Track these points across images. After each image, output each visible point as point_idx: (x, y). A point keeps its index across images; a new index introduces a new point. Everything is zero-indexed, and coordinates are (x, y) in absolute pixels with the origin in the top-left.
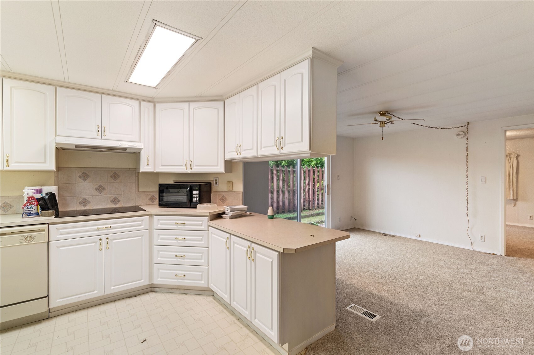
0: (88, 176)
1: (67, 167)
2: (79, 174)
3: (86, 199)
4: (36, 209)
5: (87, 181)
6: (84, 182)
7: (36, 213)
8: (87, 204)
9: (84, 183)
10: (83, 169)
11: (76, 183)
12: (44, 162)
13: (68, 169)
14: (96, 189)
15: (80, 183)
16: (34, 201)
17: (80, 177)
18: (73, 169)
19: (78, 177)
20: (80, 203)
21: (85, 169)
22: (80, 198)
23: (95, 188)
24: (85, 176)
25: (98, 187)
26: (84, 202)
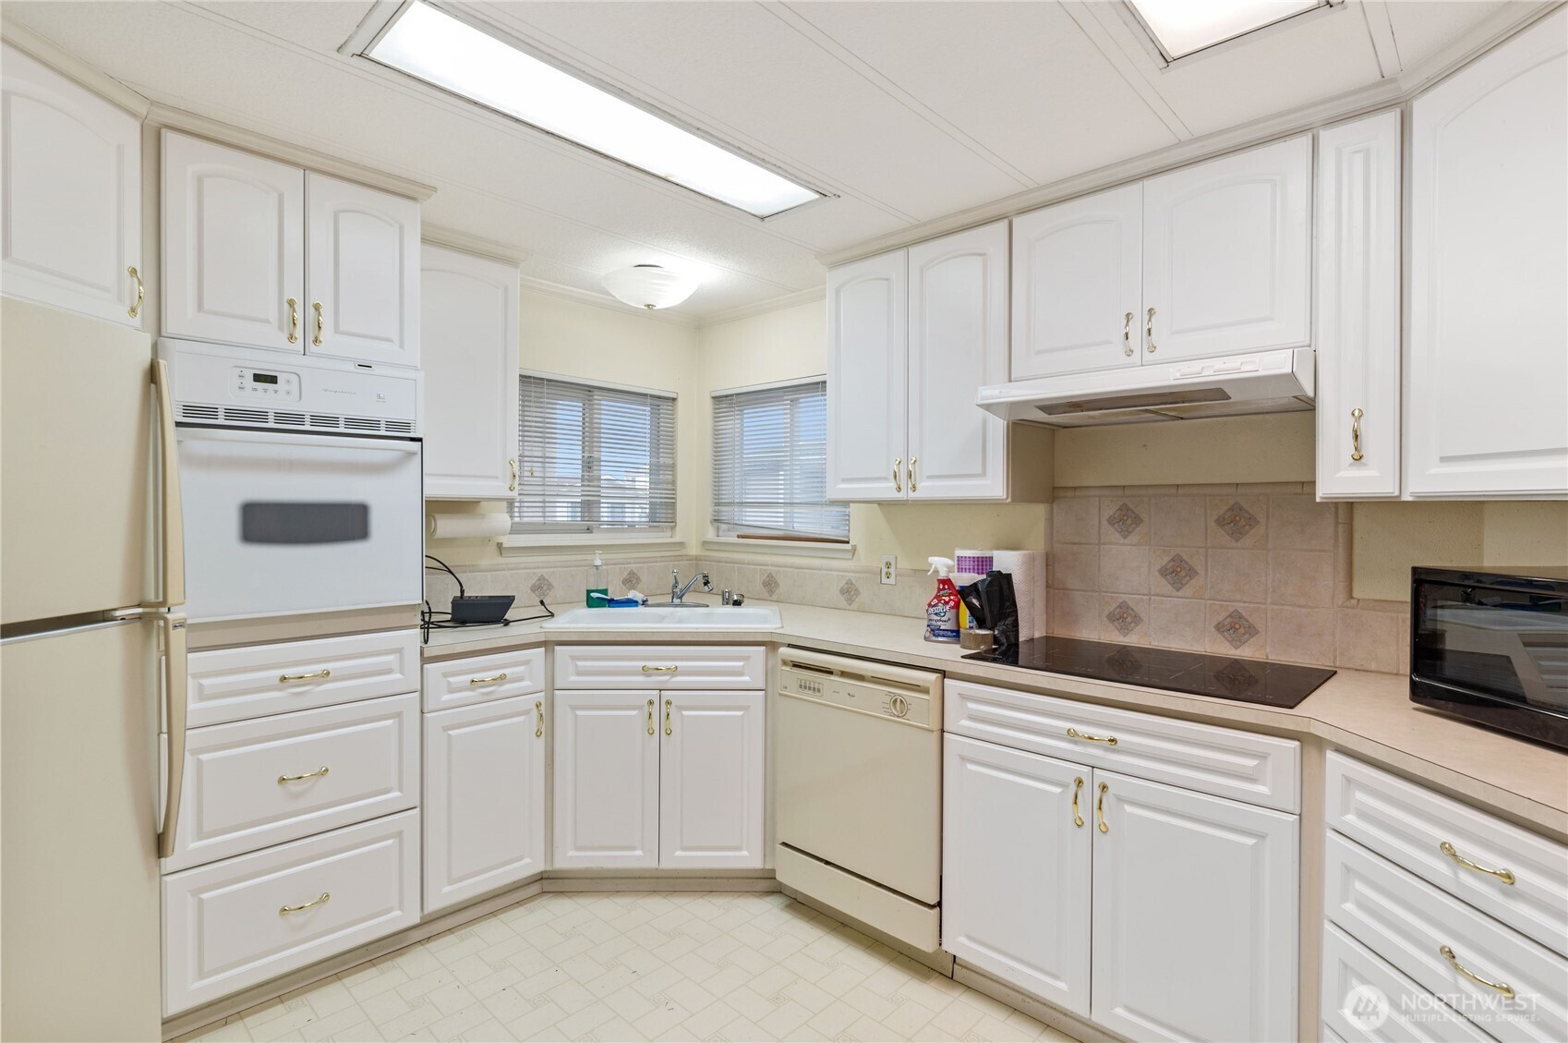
0: (1138, 520)
1: (1075, 488)
2: (1110, 510)
3: (1131, 604)
4: (953, 620)
5: (1133, 538)
6: (1122, 541)
7: (952, 631)
8: (1133, 625)
9: (1124, 545)
10: (1120, 492)
11: (1099, 544)
12: (980, 471)
13: (1078, 493)
14: (1164, 572)
15: (1111, 543)
16: (950, 594)
17: (1111, 521)
18: (1093, 492)
19: (1104, 522)
20: (1112, 618)
21: (1128, 492)
22: (1112, 597)
23: (1159, 567)
24: (1127, 519)
25: (1172, 564)
26: (1124, 617)
